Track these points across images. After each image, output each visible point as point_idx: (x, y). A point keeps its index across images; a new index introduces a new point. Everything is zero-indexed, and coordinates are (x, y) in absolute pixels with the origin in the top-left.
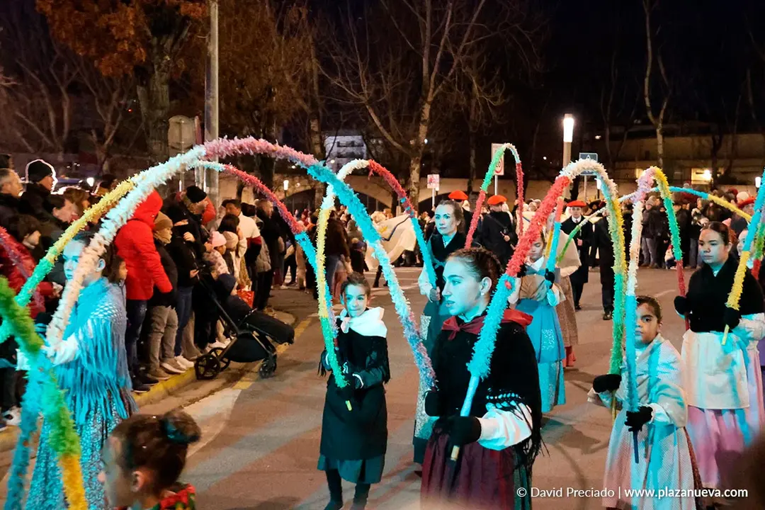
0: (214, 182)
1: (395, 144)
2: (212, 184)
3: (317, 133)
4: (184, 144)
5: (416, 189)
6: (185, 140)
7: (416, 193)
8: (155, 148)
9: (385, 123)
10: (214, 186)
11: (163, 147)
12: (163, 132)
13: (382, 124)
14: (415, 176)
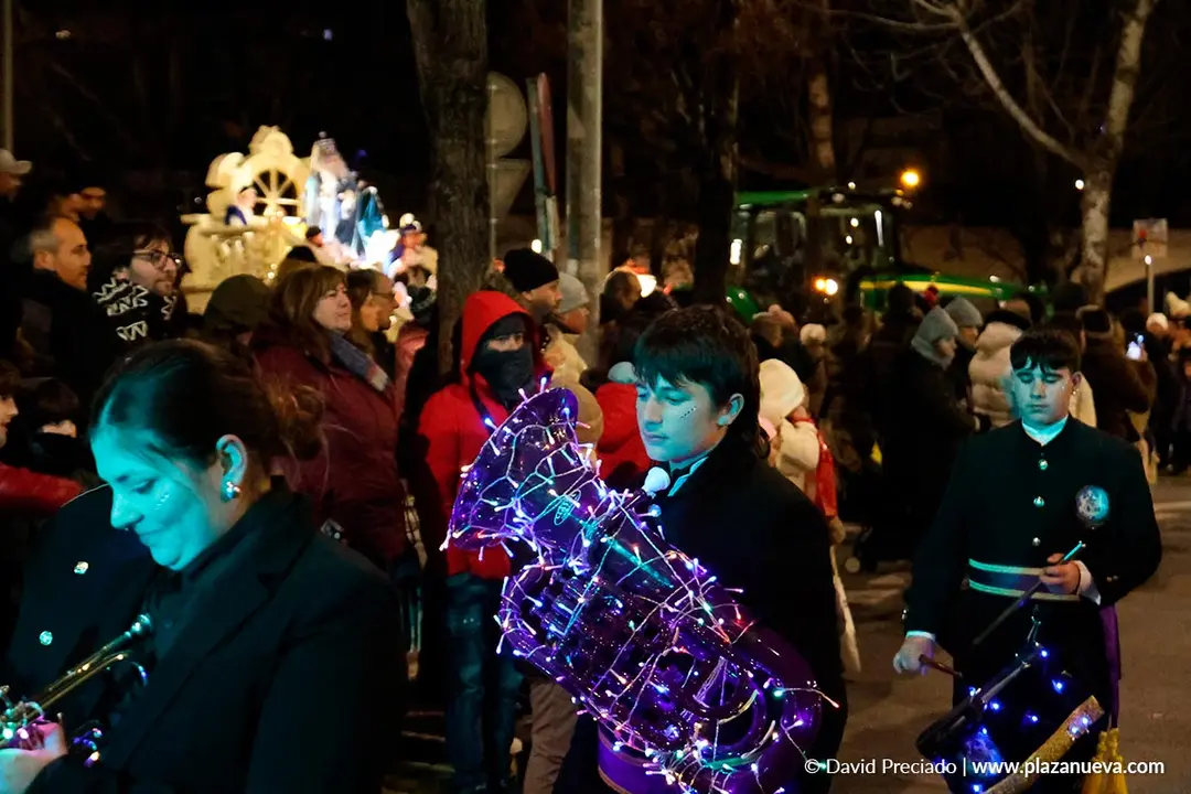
0: (590, 244)
1: (1041, 137)
2: (586, 252)
3: (824, 111)
4: (497, 146)
5: (1099, 260)
6: (499, 133)
7: (1099, 271)
8: (451, 159)
9: (1013, 81)
10: (591, 258)
11: (472, 155)
12: (471, 115)
13: (1005, 84)
14: (1096, 224)
